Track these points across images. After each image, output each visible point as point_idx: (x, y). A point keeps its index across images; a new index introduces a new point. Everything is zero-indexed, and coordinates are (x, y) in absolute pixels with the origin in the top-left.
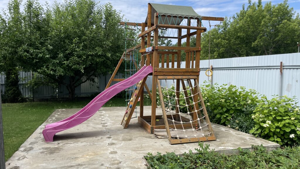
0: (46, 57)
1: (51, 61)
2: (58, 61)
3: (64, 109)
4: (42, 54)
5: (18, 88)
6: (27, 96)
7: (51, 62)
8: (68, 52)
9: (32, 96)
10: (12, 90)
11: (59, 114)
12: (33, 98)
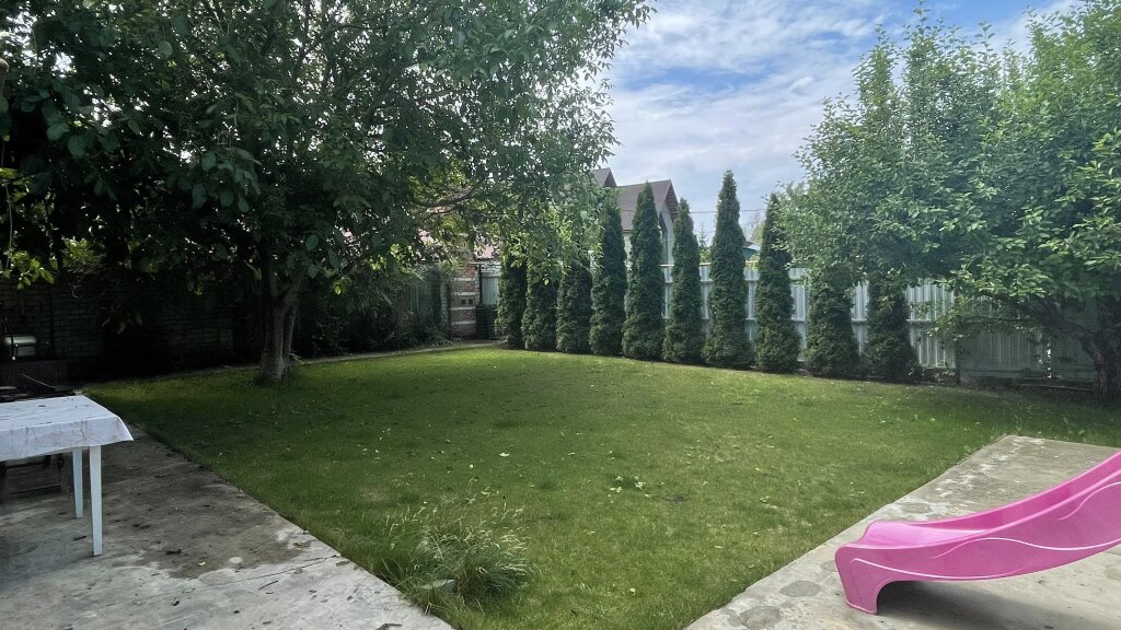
0: (969, 229)
1: (991, 244)
2: (1021, 243)
3: (1038, 441)
4: (956, 220)
5: (904, 338)
6: (937, 365)
7: (993, 247)
8: (1068, 198)
9: (953, 366)
10: (886, 342)
11: (1003, 458)
12: (957, 371)
